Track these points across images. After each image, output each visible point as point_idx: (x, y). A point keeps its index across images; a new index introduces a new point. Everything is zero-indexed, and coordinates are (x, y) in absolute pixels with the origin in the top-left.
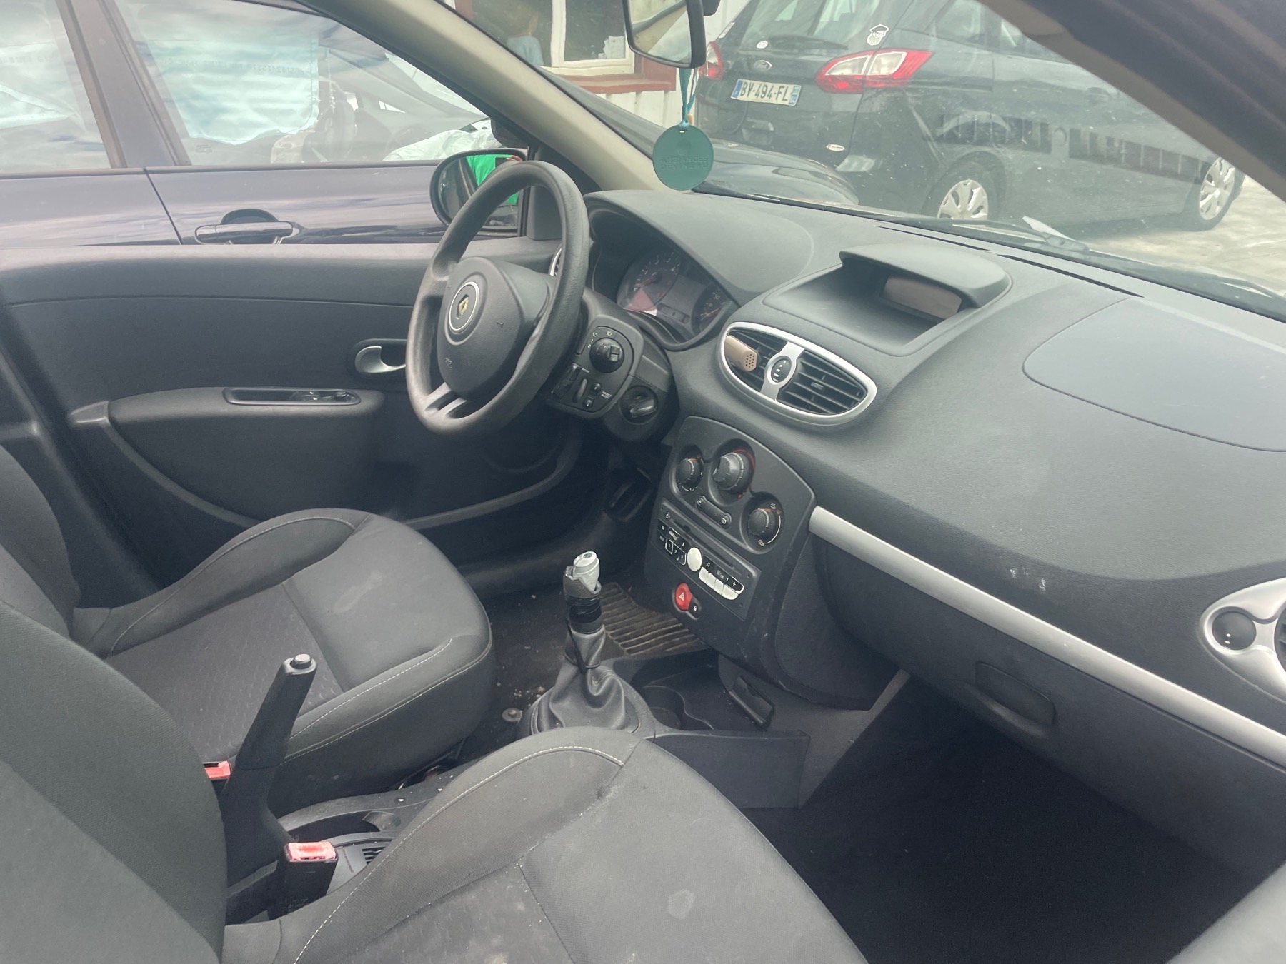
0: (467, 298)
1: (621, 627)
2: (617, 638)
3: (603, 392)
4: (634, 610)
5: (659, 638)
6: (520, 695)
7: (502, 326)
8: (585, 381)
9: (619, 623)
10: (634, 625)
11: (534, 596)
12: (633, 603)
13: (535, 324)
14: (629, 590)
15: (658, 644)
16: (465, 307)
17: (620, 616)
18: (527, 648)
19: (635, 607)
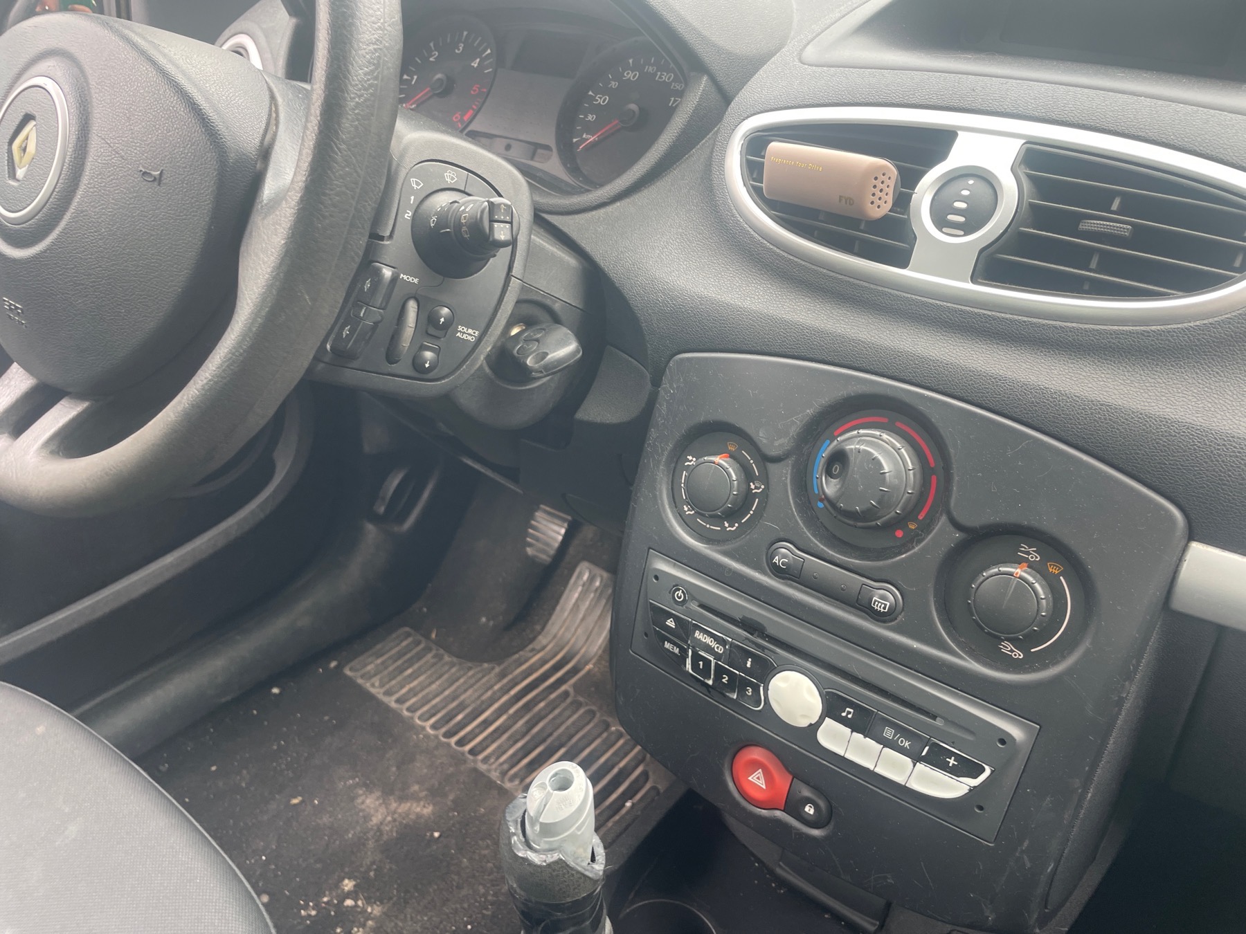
0: (33, 123)
1: (443, 708)
2: (443, 730)
3: (460, 328)
4: (454, 670)
5: (511, 711)
6: (313, 913)
7: (158, 180)
8: (412, 307)
9: (437, 700)
10: (462, 698)
11: (275, 690)
12: (447, 658)
13: (259, 166)
14: (433, 636)
15: (515, 723)
16: (31, 148)
17: (434, 686)
18: (295, 801)
19: (453, 664)
